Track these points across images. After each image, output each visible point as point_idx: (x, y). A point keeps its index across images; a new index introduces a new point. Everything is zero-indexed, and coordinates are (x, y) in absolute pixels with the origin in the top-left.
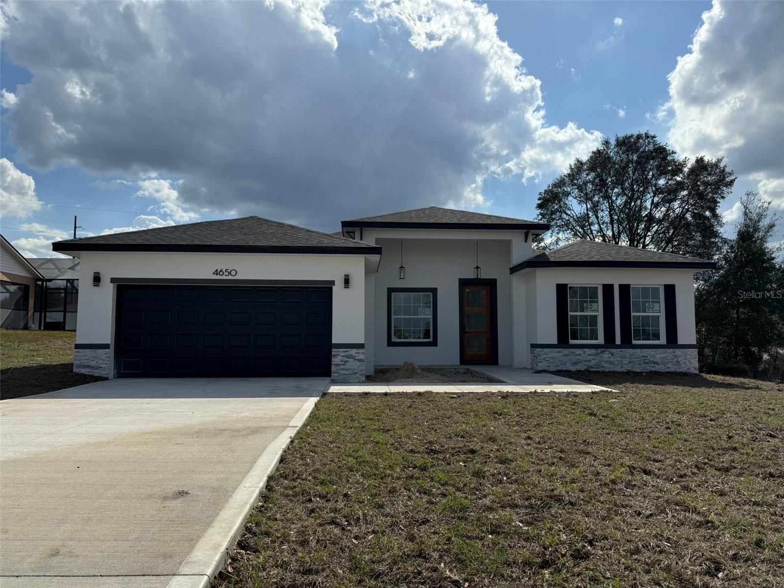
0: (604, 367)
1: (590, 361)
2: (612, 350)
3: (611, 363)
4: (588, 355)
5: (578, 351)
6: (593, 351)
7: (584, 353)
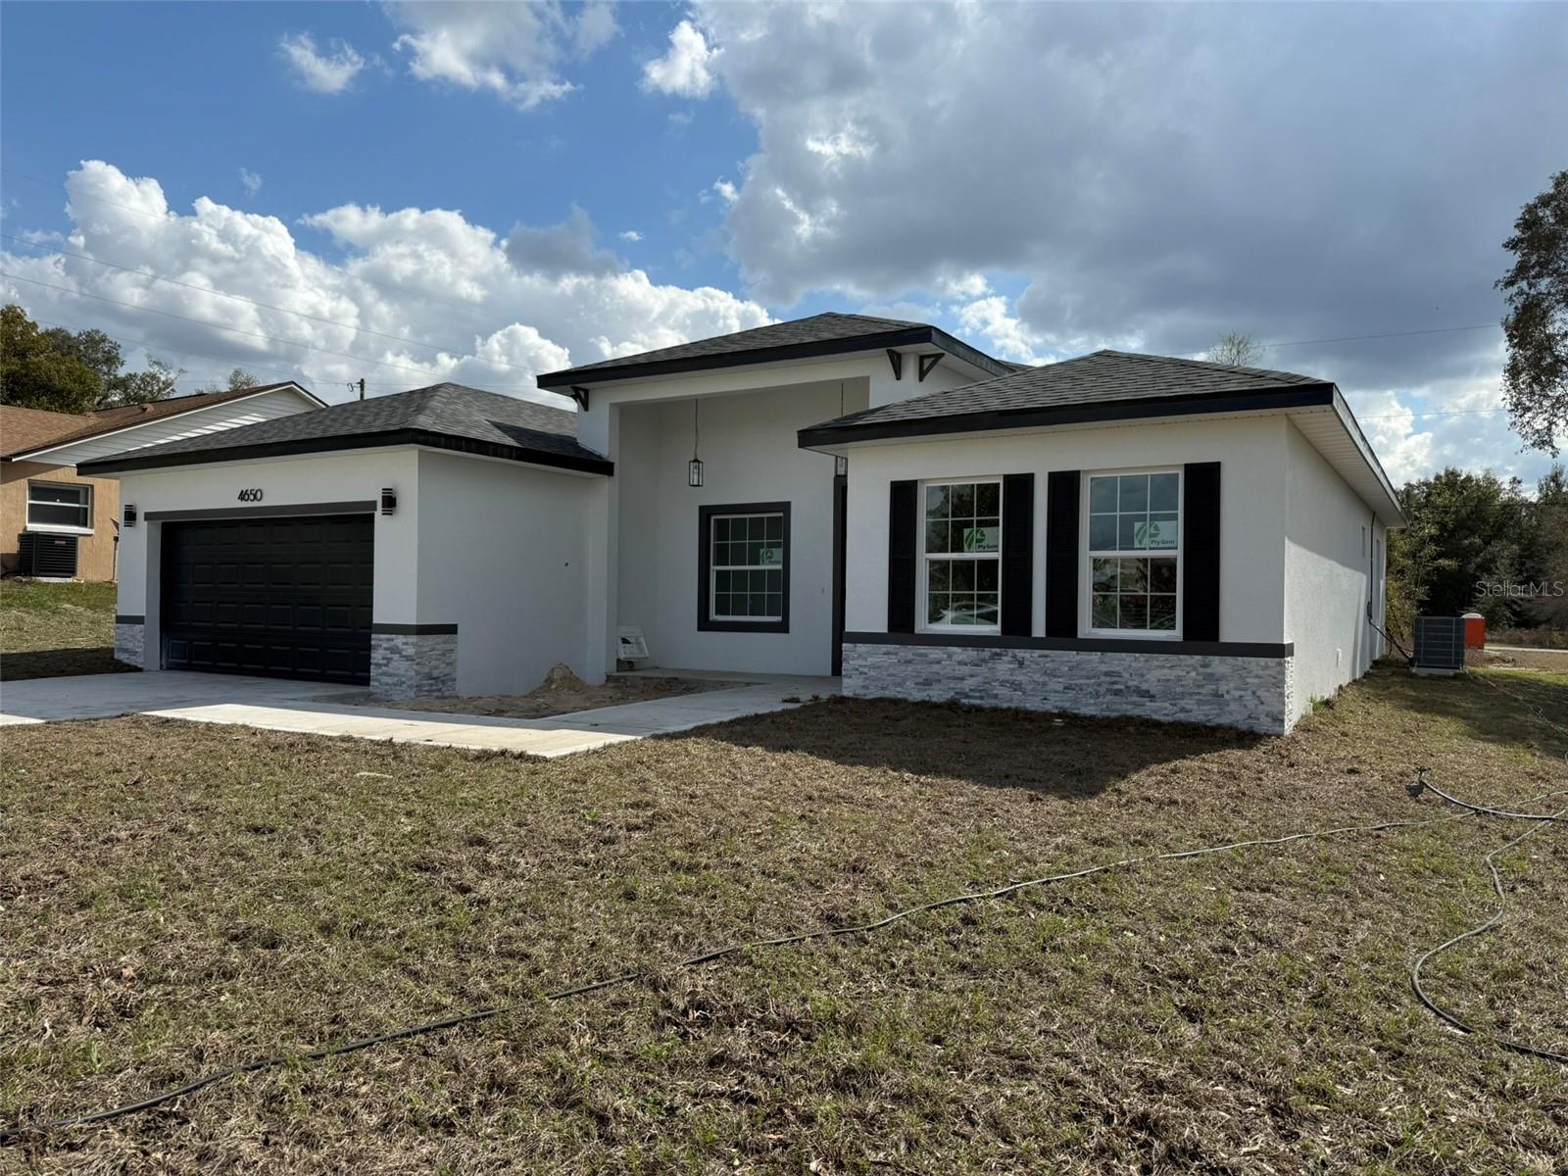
0: (996, 696)
1: (963, 679)
2: (1020, 653)
3: (1016, 686)
4: (960, 663)
5: (935, 653)
6: (970, 654)
7: (950, 656)
